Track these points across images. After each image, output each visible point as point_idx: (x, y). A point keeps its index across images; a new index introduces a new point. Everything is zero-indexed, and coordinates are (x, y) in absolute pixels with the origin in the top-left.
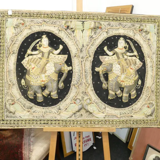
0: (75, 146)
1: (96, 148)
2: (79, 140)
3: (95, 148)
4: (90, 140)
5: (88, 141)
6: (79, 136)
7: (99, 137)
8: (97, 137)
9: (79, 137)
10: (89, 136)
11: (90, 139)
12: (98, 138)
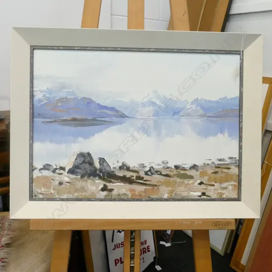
0: (116, 265)
1: (161, 269)
2: (131, 255)
3: (158, 268)
4: (149, 251)
5: (144, 252)
6: (131, 242)
7: (167, 242)
8: (162, 243)
9: (132, 245)
10: (145, 241)
11: (148, 249)
12: (164, 245)
